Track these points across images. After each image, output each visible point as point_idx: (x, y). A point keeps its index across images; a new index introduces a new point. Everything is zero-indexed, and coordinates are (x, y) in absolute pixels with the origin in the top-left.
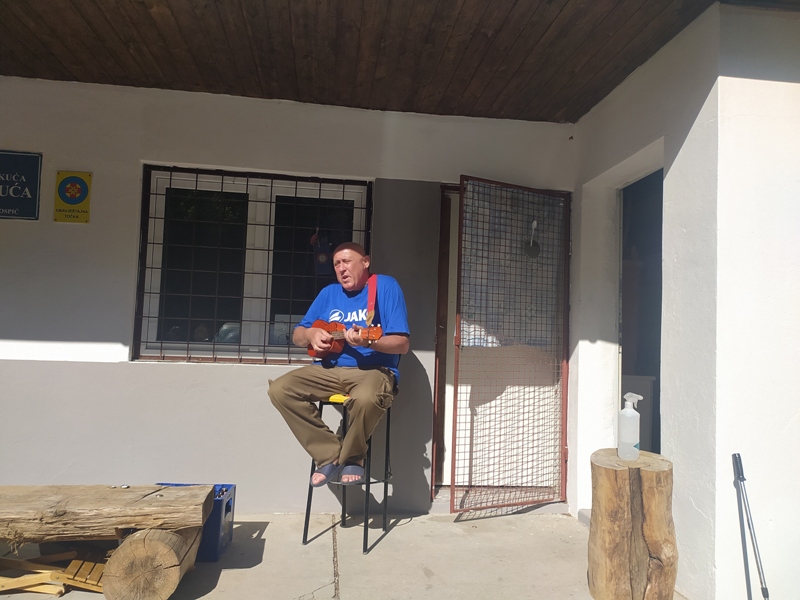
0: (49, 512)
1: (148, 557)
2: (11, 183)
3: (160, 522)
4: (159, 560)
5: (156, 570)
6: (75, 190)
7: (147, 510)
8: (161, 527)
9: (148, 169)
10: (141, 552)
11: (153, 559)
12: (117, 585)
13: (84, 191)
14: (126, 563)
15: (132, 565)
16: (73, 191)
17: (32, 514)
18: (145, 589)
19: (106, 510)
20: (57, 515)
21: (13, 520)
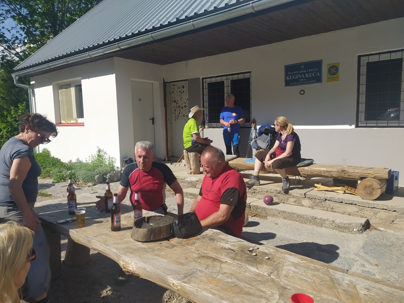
0: (340, 170)
1: (370, 185)
2: (313, 72)
3: (374, 176)
4: (374, 186)
5: (373, 189)
6: (334, 70)
7: (369, 172)
8: (374, 178)
9: (359, 57)
10: (368, 183)
11: (372, 186)
12: (361, 192)
13: (337, 70)
14: (364, 186)
15: (366, 186)
16: (333, 71)
17: (335, 170)
18: (370, 194)
19: (356, 171)
20: (342, 171)
21: (330, 171)
